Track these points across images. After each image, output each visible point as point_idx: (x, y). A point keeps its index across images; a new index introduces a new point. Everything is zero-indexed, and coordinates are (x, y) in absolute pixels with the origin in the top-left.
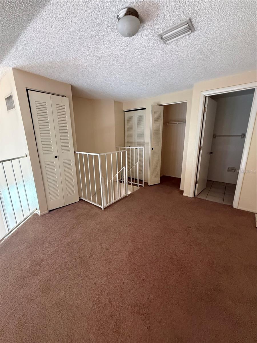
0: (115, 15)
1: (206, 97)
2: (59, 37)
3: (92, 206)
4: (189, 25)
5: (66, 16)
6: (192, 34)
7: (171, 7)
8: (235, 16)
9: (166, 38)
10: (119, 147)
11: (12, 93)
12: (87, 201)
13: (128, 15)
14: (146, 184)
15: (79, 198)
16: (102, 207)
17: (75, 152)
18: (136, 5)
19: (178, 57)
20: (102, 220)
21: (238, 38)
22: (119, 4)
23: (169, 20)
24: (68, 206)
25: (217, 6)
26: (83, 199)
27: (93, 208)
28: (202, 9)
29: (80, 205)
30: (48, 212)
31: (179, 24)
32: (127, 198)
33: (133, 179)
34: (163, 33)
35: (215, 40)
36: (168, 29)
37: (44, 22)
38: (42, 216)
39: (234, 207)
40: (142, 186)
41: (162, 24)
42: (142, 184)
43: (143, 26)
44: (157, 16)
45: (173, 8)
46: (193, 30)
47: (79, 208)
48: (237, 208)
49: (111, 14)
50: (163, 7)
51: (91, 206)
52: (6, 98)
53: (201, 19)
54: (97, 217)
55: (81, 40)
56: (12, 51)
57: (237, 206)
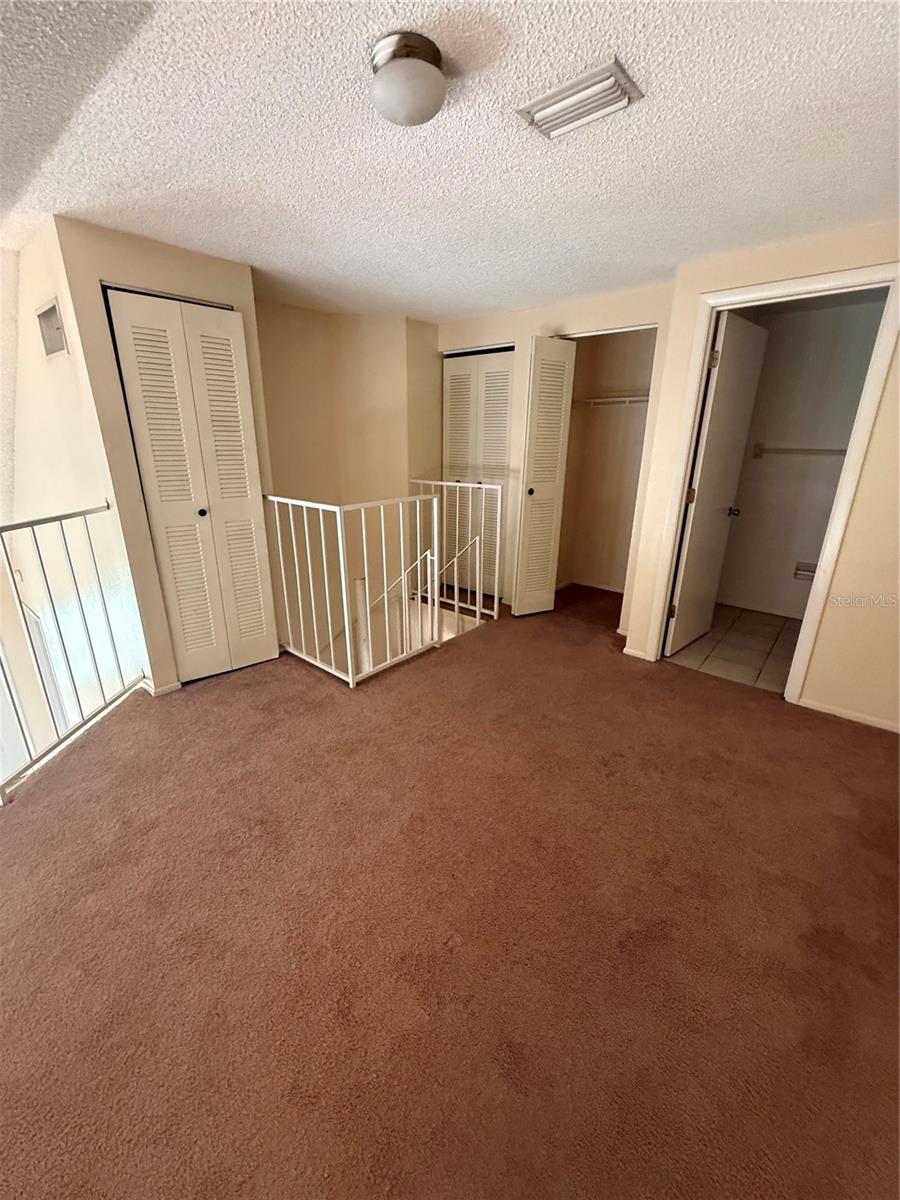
0: (364, 53)
1: (719, 313)
2: (191, 122)
3: (318, 674)
4: (616, 81)
5: (204, 61)
6: (635, 107)
7: (545, 27)
8: (774, 48)
9: (546, 120)
10: (419, 481)
11: (56, 298)
12: (303, 656)
13: (401, 57)
14: (505, 609)
15: (281, 646)
16: (349, 679)
17: (264, 497)
18: (427, 24)
19: (603, 178)
20: (345, 718)
21: (803, 116)
22: (371, 22)
23: (545, 66)
24: (244, 671)
25: (704, 19)
26: (291, 650)
27: (320, 679)
28: (650, 30)
29: (282, 669)
30: (180, 686)
31: (580, 77)
32: (434, 656)
33: (463, 591)
34: (534, 105)
35: (723, 125)
36: (549, 92)
37: (140, 79)
38: (163, 697)
39: (787, 699)
40: (492, 617)
41: (526, 79)
42: (493, 610)
43: (464, 86)
44: (504, 54)
45: (551, 29)
46: (634, 95)
47: (277, 680)
48: (795, 703)
49: (350, 52)
50: (516, 27)
51: (315, 676)
52: (40, 313)
53: (654, 61)
54: (329, 709)
55: (265, 129)
56: (49, 166)
57: (797, 696)
